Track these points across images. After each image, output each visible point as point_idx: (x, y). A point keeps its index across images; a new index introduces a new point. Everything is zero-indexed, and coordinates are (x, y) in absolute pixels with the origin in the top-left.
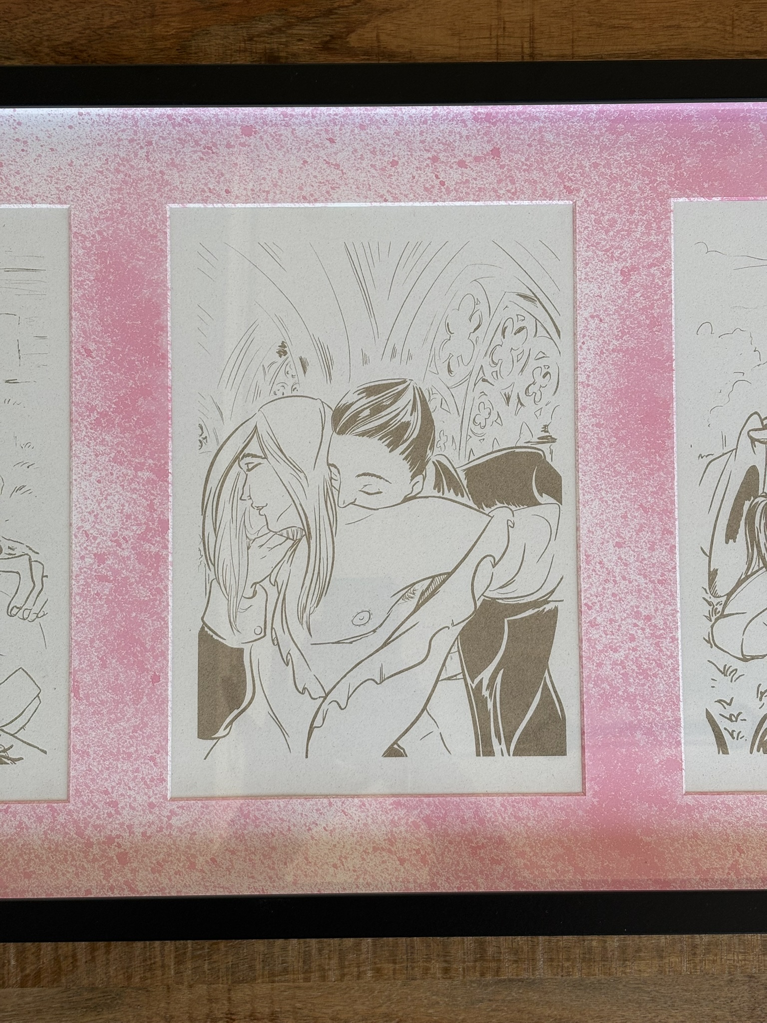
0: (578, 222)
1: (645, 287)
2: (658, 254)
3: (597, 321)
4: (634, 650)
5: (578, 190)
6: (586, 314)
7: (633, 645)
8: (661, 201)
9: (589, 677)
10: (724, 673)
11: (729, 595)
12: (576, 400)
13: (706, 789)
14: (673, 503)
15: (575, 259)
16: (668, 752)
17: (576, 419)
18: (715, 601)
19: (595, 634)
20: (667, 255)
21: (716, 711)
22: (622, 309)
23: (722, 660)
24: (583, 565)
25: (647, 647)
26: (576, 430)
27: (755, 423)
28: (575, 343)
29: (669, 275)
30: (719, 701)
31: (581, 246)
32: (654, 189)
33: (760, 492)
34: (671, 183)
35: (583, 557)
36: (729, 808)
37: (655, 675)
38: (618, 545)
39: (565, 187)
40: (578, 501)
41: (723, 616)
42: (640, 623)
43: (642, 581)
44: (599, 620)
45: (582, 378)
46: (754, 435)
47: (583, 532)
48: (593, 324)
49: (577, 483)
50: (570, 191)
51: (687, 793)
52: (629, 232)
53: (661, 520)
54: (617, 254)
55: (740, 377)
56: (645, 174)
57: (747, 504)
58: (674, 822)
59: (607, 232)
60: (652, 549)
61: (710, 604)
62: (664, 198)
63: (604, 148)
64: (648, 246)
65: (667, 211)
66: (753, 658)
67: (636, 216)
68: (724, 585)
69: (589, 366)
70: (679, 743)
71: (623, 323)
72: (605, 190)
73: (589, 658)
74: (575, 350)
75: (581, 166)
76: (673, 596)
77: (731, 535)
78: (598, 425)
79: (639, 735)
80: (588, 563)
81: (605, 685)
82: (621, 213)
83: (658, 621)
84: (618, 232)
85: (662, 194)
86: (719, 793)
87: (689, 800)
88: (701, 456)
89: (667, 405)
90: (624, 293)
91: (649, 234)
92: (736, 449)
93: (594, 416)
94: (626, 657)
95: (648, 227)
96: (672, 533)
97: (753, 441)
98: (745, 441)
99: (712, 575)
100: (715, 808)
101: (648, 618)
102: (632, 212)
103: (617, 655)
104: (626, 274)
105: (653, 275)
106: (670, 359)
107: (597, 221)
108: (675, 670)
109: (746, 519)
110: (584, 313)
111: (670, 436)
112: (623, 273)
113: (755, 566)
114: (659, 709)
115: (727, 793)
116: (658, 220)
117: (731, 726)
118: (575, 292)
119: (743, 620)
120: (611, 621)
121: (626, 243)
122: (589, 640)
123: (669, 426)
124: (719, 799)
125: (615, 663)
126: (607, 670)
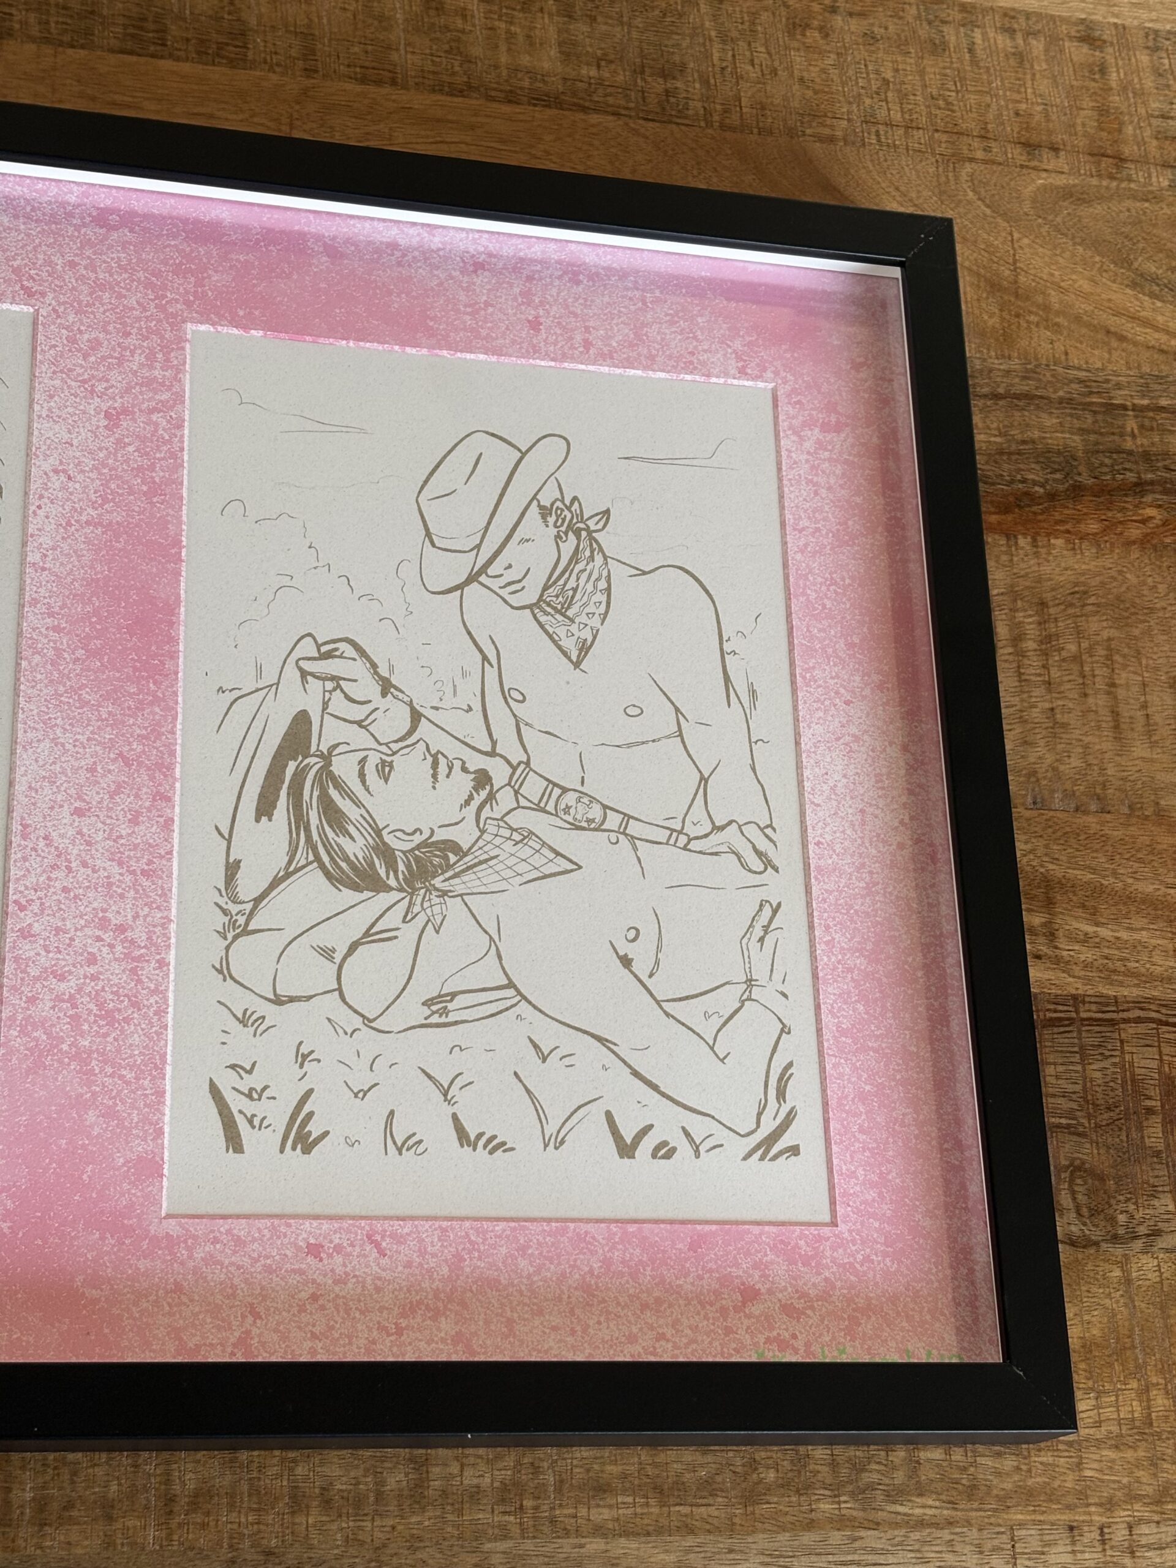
0: (40, 338)
1: (143, 440)
2: (165, 396)
3: (63, 478)
4: (94, 978)
5: (43, 294)
6: (47, 466)
7: (92, 970)
8: (171, 325)
9: (12, 1018)
10: (243, 1022)
11: (258, 901)
12: (22, 589)
13: (202, 1211)
14: (173, 754)
15: (32, 388)
16: (139, 1147)
17: (21, 616)
18: (234, 908)
19: (27, 949)
20: (179, 398)
21: (227, 1082)
22: (105, 466)
23: (241, 1001)
24: (16, 840)
25: (116, 973)
26: (20, 634)
27: (307, 648)
28: (25, 507)
29: (180, 426)
30: (233, 1067)
31: (44, 369)
32: (161, 308)
33: (313, 749)
34: (188, 304)
35: (16, 827)
36: (239, 1242)
37: (127, 1020)
38: (78, 812)
39: (22, 287)
40: (14, 742)
41: (246, 932)
42: (108, 937)
43: (116, 869)
44: (37, 928)
45: (33, 557)
46: (306, 666)
47: (20, 788)
48: (56, 482)
49: (15, 714)
50: (29, 293)
51: (169, 1216)
52: (121, 361)
53: (152, 778)
54: (100, 387)
55: (286, 581)
56: (149, 285)
57: (292, 766)
58: (143, 1264)
59: (85, 357)
60: (134, 821)
61: (225, 912)
62: (177, 322)
63: (87, 243)
64: (149, 383)
65: (181, 340)
66: (292, 999)
67: (132, 341)
68: (249, 885)
69: (46, 541)
70: (160, 1133)
71: (106, 485)
72: (85, 299)
73: (14, 988)
74: (25, 517)
75: (49, 263)
76: (165, 895)
77: (265, 808)
78: (57, 629)
79: (91, 1117)
80: (25, 837)
81: (38, 1034)
82: (107, 332)
83: (139, 934)
84: (103, 358)
85: (174, 316)
86: (224, 1217)
87: (172, 1226)
88: (221, 690)
89: (171, 609)
90: (109, 443)
91: (151, 367)
92: (278, 684)
93: (51, 615)
94: (80, 990)
95: (151, 357)
96: (169, 799)
97: (304, 674)
98: (291, 674)
99: (232, 869)
100: (216, 1241)
101: (121, 929)
102: (127, 334)
103: (63, 986)
104: (113, 418)
105: (156, 424)
106: (177, 543)
107: (72, 340)
108: (161, 1012)
109: (289, 788)
110: (42, 465)
111: (173, 656)
112: (107, 415)
113: (300, 858)
114: (129, 1075)
115: (238, 1217)
116: (166, 349)
117: (250, 1108)
118: (30, 434)
119: (277, 941)
120: (58, 930)
121: (115, 376)
122: (16, 959)
123: (173, 640)
124: (224, 1226)
125: (59, 999)
126: (44, 1009)
